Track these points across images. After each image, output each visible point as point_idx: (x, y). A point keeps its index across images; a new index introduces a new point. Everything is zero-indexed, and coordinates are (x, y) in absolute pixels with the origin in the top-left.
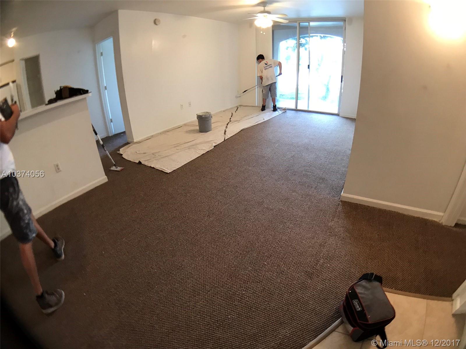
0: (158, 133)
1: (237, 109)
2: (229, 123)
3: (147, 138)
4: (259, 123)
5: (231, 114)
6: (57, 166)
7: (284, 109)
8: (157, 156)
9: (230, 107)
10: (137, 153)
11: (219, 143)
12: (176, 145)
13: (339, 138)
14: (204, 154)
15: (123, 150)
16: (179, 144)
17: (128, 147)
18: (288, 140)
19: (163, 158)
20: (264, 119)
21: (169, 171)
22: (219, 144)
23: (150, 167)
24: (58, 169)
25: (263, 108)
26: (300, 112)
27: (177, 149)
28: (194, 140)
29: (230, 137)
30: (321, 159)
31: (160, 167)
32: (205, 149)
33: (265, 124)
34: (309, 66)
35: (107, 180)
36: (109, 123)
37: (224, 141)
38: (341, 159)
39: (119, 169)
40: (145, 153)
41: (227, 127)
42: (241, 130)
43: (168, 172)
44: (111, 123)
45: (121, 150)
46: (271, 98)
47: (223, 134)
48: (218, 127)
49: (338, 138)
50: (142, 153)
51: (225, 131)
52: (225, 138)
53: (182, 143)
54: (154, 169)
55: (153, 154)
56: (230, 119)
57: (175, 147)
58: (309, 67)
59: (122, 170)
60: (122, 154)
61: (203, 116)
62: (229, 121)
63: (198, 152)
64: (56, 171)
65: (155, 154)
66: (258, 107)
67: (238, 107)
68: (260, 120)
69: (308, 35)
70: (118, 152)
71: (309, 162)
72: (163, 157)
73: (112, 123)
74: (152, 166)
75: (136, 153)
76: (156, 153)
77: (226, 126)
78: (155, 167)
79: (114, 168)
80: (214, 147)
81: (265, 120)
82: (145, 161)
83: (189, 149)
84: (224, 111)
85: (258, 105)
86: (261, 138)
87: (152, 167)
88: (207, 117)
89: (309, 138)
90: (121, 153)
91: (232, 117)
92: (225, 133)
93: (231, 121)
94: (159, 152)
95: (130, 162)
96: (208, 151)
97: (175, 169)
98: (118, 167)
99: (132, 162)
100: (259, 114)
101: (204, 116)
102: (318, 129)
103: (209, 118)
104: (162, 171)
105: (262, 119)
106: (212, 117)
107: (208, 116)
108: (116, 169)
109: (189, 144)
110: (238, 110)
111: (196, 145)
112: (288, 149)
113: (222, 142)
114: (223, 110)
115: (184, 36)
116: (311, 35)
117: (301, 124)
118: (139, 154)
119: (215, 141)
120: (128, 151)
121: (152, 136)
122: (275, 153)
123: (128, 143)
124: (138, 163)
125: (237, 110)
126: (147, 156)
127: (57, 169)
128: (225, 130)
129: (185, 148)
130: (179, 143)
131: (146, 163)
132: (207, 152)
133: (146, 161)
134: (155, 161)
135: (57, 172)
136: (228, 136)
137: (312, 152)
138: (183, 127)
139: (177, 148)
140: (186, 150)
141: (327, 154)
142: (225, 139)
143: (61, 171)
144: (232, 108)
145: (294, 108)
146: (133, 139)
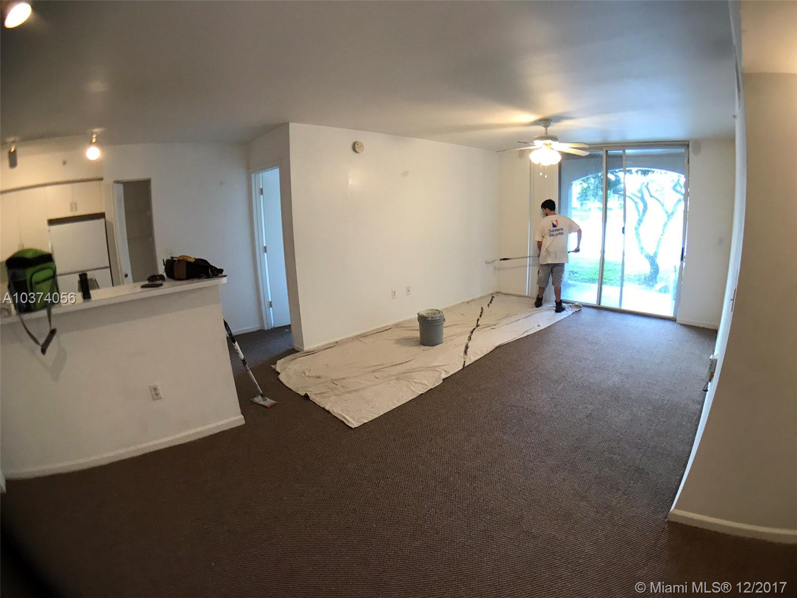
0: (348, 339)
1: (492, 300)
2: (474, 329)
3: (327, 345)
4: (529, 334)
5: (481, 311)
6: (155, 389)
7: (576, 305)
8: (339, 386)
9: (478, 296)
10: (304, 373)
11: (452, 373)
12: (376, 368)
13: (676, 374)
14: (423, 394)
15: (283, 363)
16: (380, 367)
17: (292, 358)
18: (582, 377)
19: (349, 392)
20: (539, 326)
21: (354, 424)
22: (452, 375)
23: (324, 409)
24: (157, 395)
25: (539, 303)
26: (606, 313)
27: (378, 378)
28: (408, 361)
29: (475, 360)
30: (641, 425)
31: (341, 413)
32: (425, 385)
33: (542, 336)
34: (623, 229)
35: (243, 422)
36: (267, 308)
37: (463, 368)
38: (678, 423)
39: (269, 402)
40: (319, 377)
41: (470, 339)
42: (495, 348)
43: (353, 427)
44: (269, 308)
45: (279, 362)
46: (553, 287)
47: (462, 354)
48: (455, 337)
49: (674, 375)
50: (313, 377)
51: (467, 347)
52: (465, 362)
53: (388, 365)
54: (329, 415)
55: (333, 381)
56: (478, 320)
57: (374, 372)
58: (623, 232)
59: (273, 406)
60: (279, 372)
61: (428, 318)
62: (476, 325)
63: (412, 387)
64: (153, 398)
65: (335, 382)
66: (529, 297)
67: (494, 296)
68: (532, 327)
69: (622, 169)
70: (272, 366)
71: (617, 431)
72: (349, 390)
73: (271, 308)
74: (327, 408)
75: (303, 375)
76: (336, 380)
77: (469, 335)
78: (331, 412)
79: (259, 400)
80: (443, 380)
81: (542, 327)
82: (317, 394)
83: (397, 379)
84: (468, 302)
85: (530, 293)
86: (532, 368)
87: (326, 410)
88: (435, 320)
89: (620, 373)
90: (278, 370)
91: (481, 316)
92: (466, 352)
93: (479, 325)
94: (344, 378)
95: (289, 391)
96: (432, 389)
97: (365, 422)
98: (268, 399)
99: (294, 392)
100: (530, 314)
101: (430, 319)
102: (638, 352)
103: (440, 322)
104: (343, 422)
105: (536, 324)
106: (444, 320)
107: (438, 318)
108: (262, 403)
109: (400, 369)
110: (493, 302)
111: (412, 372)
112: (580, 397)
113: (459, 370)
114: (466, 300)
115: (406, 174)
116: (627, 169)
117: (608, 340)
118: (307, 376)
119: (446, 368)
120: (290, 369)
121: (337, 343)
122: (556, 406)
123: (293, 351)
124: (304, 396)
125: (491, 302)
126: (321, 383)
127: (155, 393)
128: (467, 344)
129: (391, 376)
130: (381, 364)
131: (317, 400)
132: (429, 390)
133: (318, 396)
134: (333, 397)
135: (154, 400)
136: (472, 358)
137: (625, 407)
138: (392, 329)
139: (377, 374)
140: (391, 382)
141: (652, 413)
142: (464, 365)
143: (161, 398)
144: (481, 298)
145: (595, 303)
146: (302, 345)
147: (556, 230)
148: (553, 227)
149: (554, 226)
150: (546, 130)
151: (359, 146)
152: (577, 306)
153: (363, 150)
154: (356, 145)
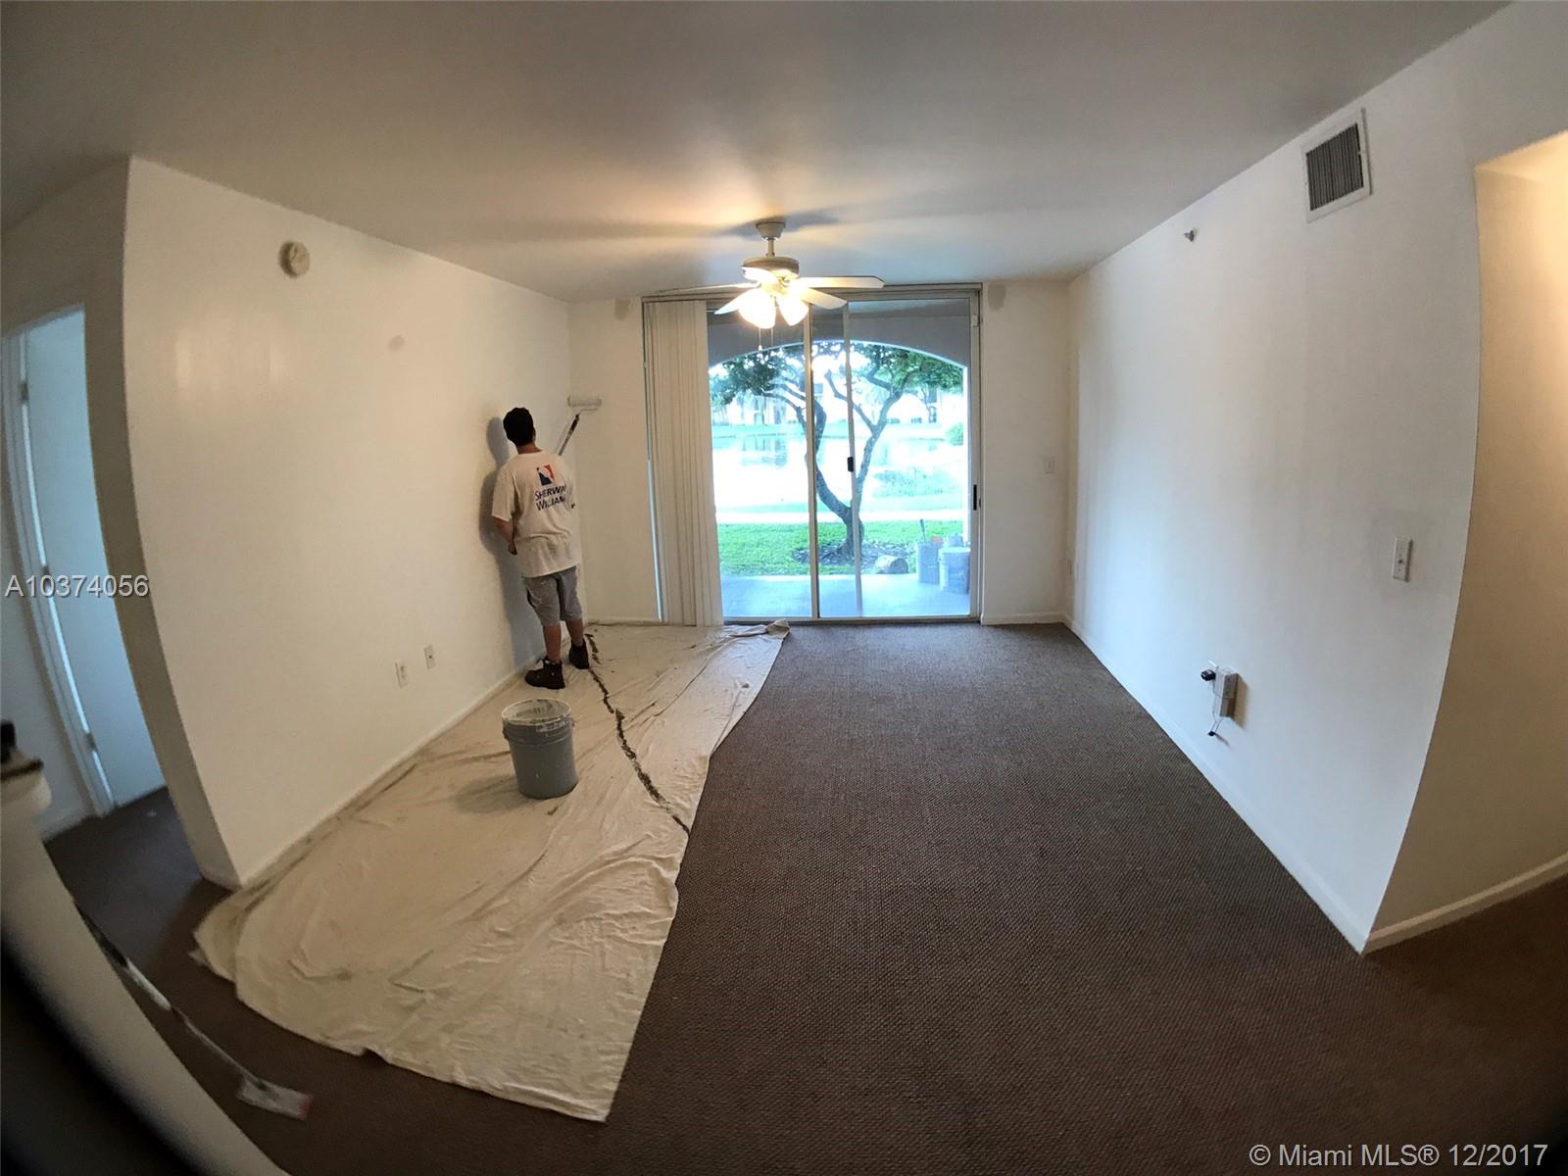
2: (619, 728)
3: (287, 854)
4: (744, 709)
7: (772, 626)
8: (428, 995)
19: (475, 1007)
20: (747, 686)
22: (682, 866)
23: (456, 1087)
29: (695, 807)
32: (647, 915)
36: (84, 752)
37: (690, 837)
39: (285, 1098)
40: (346, 976)
41: (632, 754)
42: (711, 763)
43: (601, 1118)
44: (91, 752)
45: (203, 941)
47: (653, 800)
50: (329, 976)
51: (645, 778)
52: (679, 822)
55: (398, 982)
56: (606, 700)
59: (312, 1111)
60: (228, 976)
61: (540, 727)
62: (612, 714)
63: (622, 935)
65: (406, 983)
68: (735, 692)
70: (193, 956)
72: (464, 999)
73: (94, 753)
74: (463, 1080)
76: (403, 975)
77: (619, 743)
79: (254, 1094)
80: (677, 885)
81: (755, 688)
83: (561, 922)
85: (666, 615)
87: (465, 1089)
88: (559, 731)
90: (218, 967)
91: (603, 688)
92: (655, 793)
93: (620, 713)
94: (418, 964)
96: (673, 921)
97: (613, 1087)
99: (320, 1045)
101: (545, 730)
103: (568, 731)
104: (552, 1112)
105: (739, 684)
107: (563, 724)
111: (580, 888)
113: (685, 844)
118: (313, 978)
119: (652, 849)
120: (246, 960)
123: (210, 889)
124: (363, 1056)
128: (639, 770)
129: (536, 918)
131: (411, 1061)
136: (683, 804)
138: (420, 768)
140: (553, 938)
142: (684, 829)
145: (811, 615)
146: (231, 870)
147: (549, 491)
148: (543, 484)
149: (545, 481)
150: (772, 246)
151: (298, 255)
152: (779, 629)
153: (306, 268)
154: (292, 253)
